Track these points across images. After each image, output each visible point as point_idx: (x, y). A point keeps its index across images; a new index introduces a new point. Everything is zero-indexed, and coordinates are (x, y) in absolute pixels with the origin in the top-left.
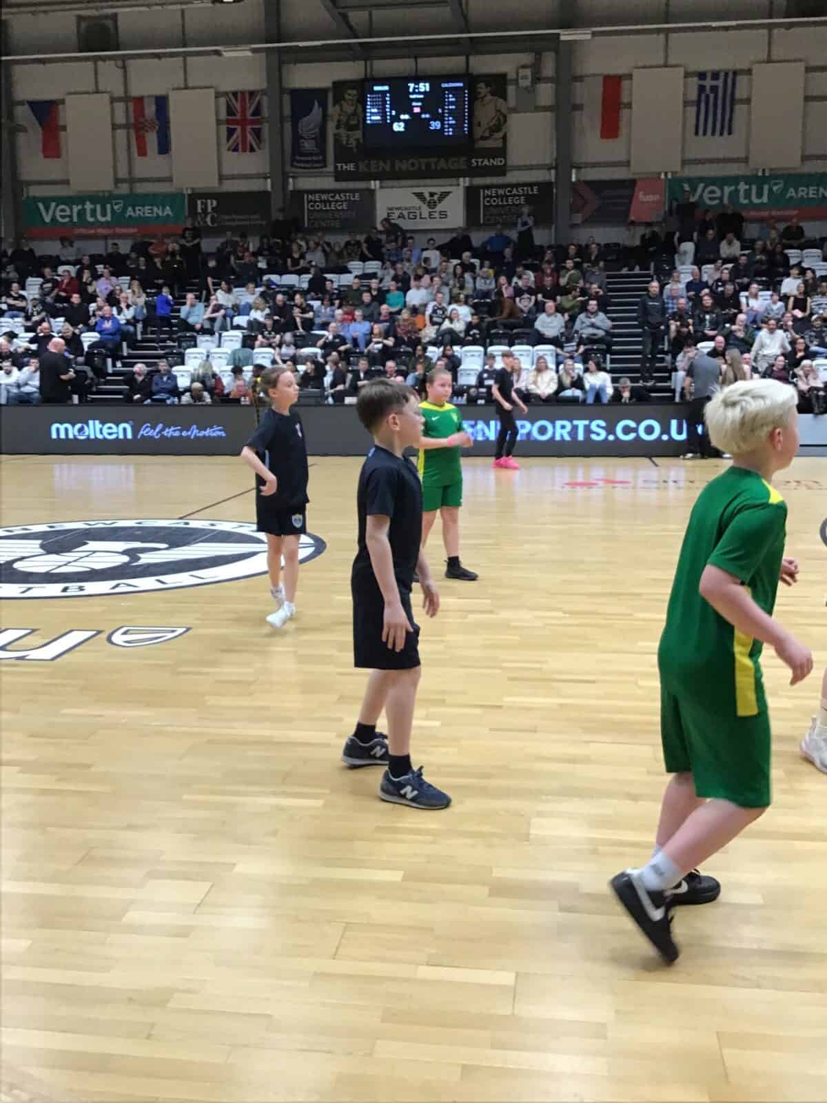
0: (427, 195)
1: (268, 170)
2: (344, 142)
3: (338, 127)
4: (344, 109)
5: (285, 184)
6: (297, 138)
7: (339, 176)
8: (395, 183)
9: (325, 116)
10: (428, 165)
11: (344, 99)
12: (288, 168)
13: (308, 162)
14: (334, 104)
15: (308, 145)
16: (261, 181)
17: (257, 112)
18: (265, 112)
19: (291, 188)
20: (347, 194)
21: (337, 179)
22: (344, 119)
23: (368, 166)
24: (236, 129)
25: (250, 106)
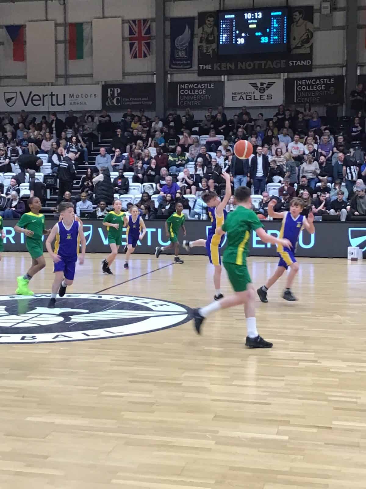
0: (259, 85)
1: (154, 69)
2: (205, 51)
3: (201, 42)
4: (205, 30)
5: (165, 78)
6: (174, 49)
7: (201, 73)
8: (238, 77)
9: (193, 35)
10: (260, 65)
11: (205, 23)
12: (168, 68)
13: (180, 65)
14: (199, 28)
15: (181, 54)
16: (150, 76)
17: (148, 31)
18: (154, 33)
19: (169, 81)
20: (206, 84)
21: (200, 75)
22: (205, 36)
23: (220, 67)
24: (135, 43)
25: (144, 29)
